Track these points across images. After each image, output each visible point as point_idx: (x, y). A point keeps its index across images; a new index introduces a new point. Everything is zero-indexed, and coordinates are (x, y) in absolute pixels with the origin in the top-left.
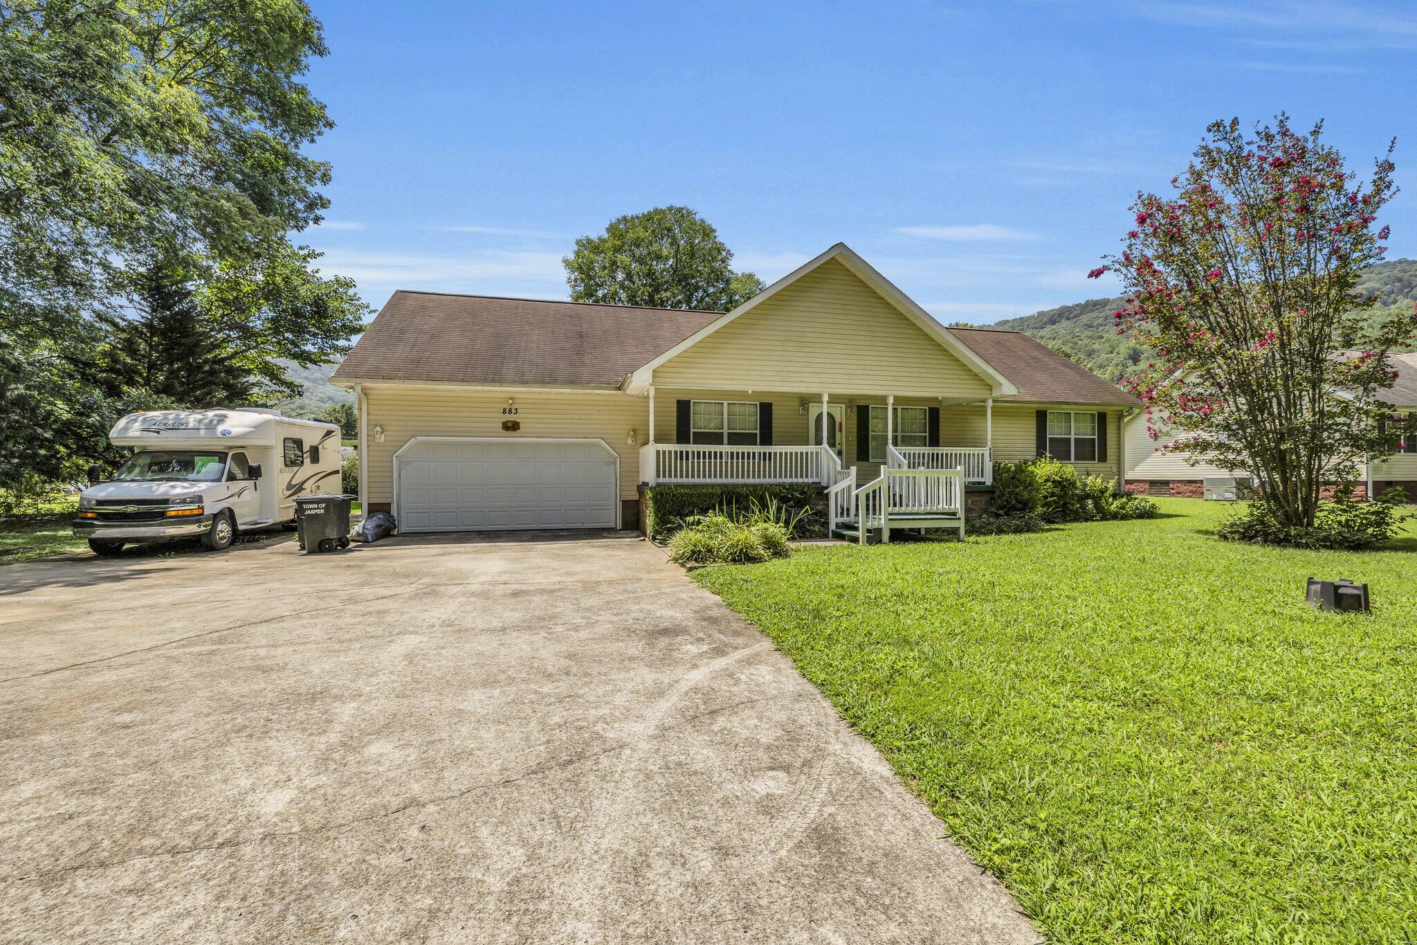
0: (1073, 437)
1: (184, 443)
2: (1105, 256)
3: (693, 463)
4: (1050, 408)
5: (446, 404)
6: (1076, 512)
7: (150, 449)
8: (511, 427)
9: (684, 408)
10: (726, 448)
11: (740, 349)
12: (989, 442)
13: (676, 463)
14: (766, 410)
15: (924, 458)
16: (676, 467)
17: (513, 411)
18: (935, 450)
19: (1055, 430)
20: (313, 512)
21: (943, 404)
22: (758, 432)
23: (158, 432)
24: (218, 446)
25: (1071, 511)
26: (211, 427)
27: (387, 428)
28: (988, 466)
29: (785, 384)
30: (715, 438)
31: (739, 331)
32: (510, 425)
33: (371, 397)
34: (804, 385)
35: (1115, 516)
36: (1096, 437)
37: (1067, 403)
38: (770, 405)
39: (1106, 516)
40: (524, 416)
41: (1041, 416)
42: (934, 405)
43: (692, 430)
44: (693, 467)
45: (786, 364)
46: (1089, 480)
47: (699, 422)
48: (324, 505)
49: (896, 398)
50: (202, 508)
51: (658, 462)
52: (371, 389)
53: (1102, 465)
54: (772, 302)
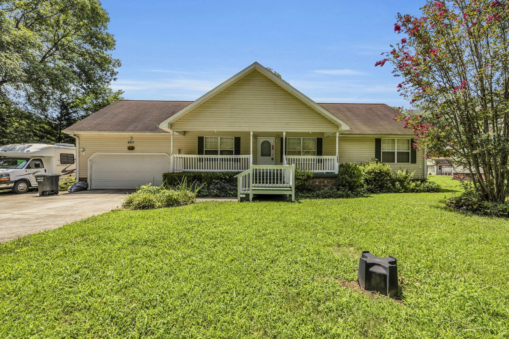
0: (396, 151)
1: (14, 155)
2: (383, 54)
3: (205, 163)
4: (383, 137)
5: (107, 140)
6: (389, 188)
7: (7, 157)
8: (131, 148)
9: (201, 140)
10: (219, 156)
11: (211, 113)
12: (337, 153)
13: (197, 163)
14: (237, 141)
15: (314, 161)
16: (197, 165)
17: (132, 142)
18: (320, 157)
19: (385, 148)
20: (40, 180)
21: (325, 136)
22: (234, 150)
23: (6, 151)
24: (27, 156)
25: (387, 187)
26: (23, 150)
27: (85, 149)
28: (337, 165)
29: (232, 128)
30: (215, 152)
31: (210, 105)
32: (130, 148)
33: (80, 138)
34: (241, 128)
35: (413, 191)
36: (410, 151)
37: (390, 135)
38: (239, 138)
39: (407, 190)
40: (136, 144)
41: (378, 142)
42: (320, 137)
43: (204, 149)
44: (205, 165)
45: (232, 119)
46: (399, 172)
47: (208, 146)
48: (43, 178)
49: (286, 133)
50: (10, 179)
51: (185, 163)
52: (80, 135)
53: (413, 165)
54: (226, 92)
